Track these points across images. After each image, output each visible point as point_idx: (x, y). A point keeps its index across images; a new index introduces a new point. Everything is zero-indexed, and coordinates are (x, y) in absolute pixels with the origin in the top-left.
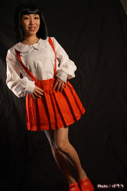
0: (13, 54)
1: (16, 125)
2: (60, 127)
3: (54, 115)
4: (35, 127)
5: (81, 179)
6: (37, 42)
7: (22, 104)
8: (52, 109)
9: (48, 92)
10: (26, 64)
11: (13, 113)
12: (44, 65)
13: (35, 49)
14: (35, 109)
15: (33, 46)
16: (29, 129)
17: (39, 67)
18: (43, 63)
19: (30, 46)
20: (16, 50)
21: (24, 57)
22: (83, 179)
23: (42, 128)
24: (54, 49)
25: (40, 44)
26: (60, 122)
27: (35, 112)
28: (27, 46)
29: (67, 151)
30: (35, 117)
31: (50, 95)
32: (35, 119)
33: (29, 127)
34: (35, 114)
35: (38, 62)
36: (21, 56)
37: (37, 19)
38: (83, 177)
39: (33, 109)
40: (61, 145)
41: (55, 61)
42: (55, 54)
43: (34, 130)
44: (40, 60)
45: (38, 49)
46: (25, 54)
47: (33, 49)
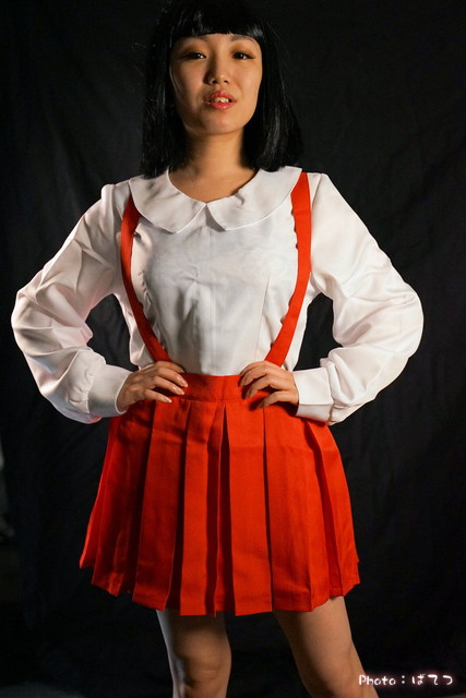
4: (114, 575)
6: (235, 192)
9: (207, 437)
10: (144, 285)
13: (211, 222)
15: (206, 209)
17: (198, 321)
18: (218, 305)
19: (195, 204)
21: (146, 248)
23: (138, 589)
28: (183, 197)
31: (212, 451)
35: (198, 293)
36: (138, 236)
37: (245, 61)
44: (210, 285)
45: (220, 229)
46: (152, 238)
47: (203, 220)
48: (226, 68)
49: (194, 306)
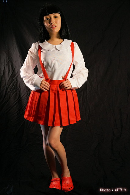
0: (36, 48)
1: (17, 113)
2: (57, 125)
3: (53, 113)
4: (31, 118)
5: (64, 176)
6: (60, 44)
7: (27, 95)
8: (53, 107)
9: (54, 92)
10: (44, 61)
11: (16, 102)
12: (59, 66)
13: (56, 49)
14: (37, 103)
15: (55, 47)
16: (25, 117)
17: (55, 67)
18: (59, 65)
19: (53, 46)
20: (39, 45)
21: (44, 53)
22: (66, 176)
24: (73, 55)
25: (63, 46)
26: (57, 120)
27: (36, 105)
29: (56, 149)
30: (35, 109)
31: (55, 94)
32: (34, 110)
33: (26, 115)
34: (36, 107)
35: (55, 62)
36: (42, 52)
38: (67, 175)
39: (36, 102)
40: (53, 142)
41: (71, 66)
42: (73, 60)
43: (30, 120)
44: (57, 61)
45: (59, 51)
46: (46, 52)
47: (55, 49)
48: (53, 20)
49: (54, 64)
